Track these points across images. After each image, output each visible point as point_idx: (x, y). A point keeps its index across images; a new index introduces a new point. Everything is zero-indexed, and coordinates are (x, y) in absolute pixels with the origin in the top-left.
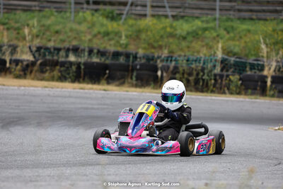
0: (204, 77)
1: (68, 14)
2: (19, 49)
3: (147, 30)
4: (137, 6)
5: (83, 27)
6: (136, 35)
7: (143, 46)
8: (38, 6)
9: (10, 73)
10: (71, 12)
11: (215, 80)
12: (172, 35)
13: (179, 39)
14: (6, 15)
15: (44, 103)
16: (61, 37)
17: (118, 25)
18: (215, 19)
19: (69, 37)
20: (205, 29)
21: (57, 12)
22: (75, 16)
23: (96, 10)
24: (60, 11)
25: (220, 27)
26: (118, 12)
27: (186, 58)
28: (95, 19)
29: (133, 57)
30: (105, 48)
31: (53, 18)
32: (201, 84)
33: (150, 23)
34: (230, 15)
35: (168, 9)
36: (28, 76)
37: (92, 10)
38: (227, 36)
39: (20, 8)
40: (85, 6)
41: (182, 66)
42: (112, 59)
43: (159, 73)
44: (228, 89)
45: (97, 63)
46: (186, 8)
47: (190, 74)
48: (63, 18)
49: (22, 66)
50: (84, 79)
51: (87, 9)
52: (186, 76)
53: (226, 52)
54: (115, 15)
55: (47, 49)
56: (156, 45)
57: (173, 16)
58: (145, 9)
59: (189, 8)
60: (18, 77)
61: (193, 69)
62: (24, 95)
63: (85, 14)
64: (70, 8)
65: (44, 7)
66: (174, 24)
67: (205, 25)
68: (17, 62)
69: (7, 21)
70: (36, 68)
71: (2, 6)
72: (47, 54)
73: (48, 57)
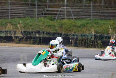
0: (88, 42)
1: (35, 19)
2: (17, 32)
3: (65, 24)
4: (61, 15)
5: (41, 24)
6: (61, 26)
7: (64, 30)
8: (23, 16)
9: (14, 41)
11: (92, 43)
12: (75, 26)
13: (77, 27)
14: (11, 19)
15: (28, 53)
16: (32, 27)
17: (54, 22)
18: (91, 19)
19: (35, 27)
20: (87, 23)
21: (30, 18)
22: (38, 19)
23: (45, 17)
24: (31, 17)
25: (93, 22)
26: (54, 17)
27: (81, 34)
28: (45, 20)
29: (61, 35)
30: (49, 31)
31: (29, 20)
32: (87, 44)
33: (66, 21)
34: (97, 17)
35: (73, 16)
36: (21, 42)
37: (44, 17)
38: (96, 26)
39: (16, 16)
40: (41, 15)
41: (79, 38)
42: (53, 36)
43: (71, 41)
44: (97, 46)
45: (47, 37)
46: (80, 15)
47: (82, 41)
48: (33, 20)
49: (18, 39)
50: (42, 43)
51: (42, 16)
52: (81, 41)
53: (95, 32)
54: (53, 18)
55: (28, 32)
56: (69, 30)
57: (75, 19)
58: (64, 16)
59: (81, 15)
60: (17, 43)
61: (83, 39)
62: (20, 50)
63: (41, 19)
64: (36, 16)
65: (26, 16)
66: (75, 22)
67: (87, 22)
68: (17, 37)
69: (11, 22)
70: (24, 40)
71: (9, 16)
72: (28, 34)
73: (28, 35)
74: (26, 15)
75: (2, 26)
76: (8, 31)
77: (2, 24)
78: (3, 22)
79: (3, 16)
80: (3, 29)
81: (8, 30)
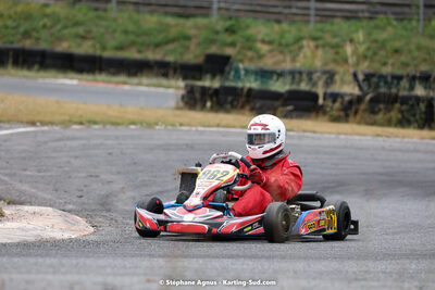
1: (414, 23)
2: (337, 78)
8: (369, 12)
9: (325, 113)
10: (418, 20)
14: (319, 26)
15: (375, 160)
16: (403, 58)
19: (414, 58)
21: (396, 19)
22: (425, 26)
24: (401, 18)
31: (390, 29)
36: (351, 118)
39: (339, 14)
48: (406, 29)
49: (342, 103)
55: (382, 77)
60: (336, 120)
62: (345, 147)
64: (418, 14)
65: (377, 13)
68: (334, 97)
69: (319, 34)
70: (363, 106)
71: (312, 12)
72: (382, 84)
73: (383, 90)
74: (379, 8)
75: (282, 52)
76: (300, 73)
77: (284, 41)
78: (287, 36)
79: (287, 11)
80: (284, 61)
81: (303, 69)
